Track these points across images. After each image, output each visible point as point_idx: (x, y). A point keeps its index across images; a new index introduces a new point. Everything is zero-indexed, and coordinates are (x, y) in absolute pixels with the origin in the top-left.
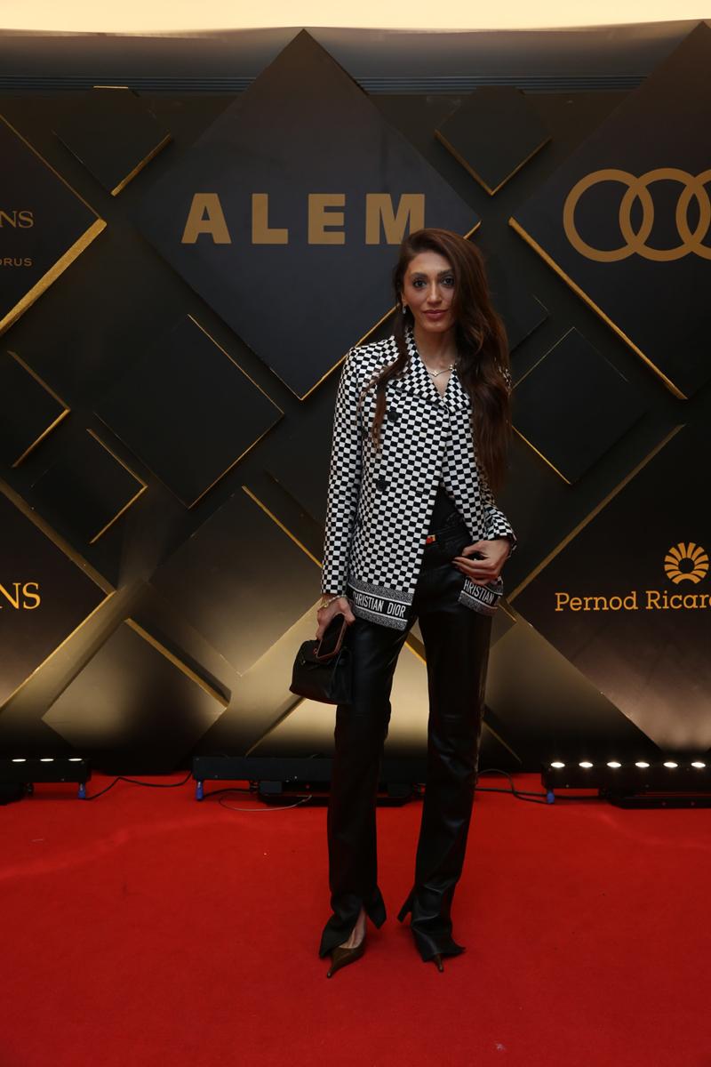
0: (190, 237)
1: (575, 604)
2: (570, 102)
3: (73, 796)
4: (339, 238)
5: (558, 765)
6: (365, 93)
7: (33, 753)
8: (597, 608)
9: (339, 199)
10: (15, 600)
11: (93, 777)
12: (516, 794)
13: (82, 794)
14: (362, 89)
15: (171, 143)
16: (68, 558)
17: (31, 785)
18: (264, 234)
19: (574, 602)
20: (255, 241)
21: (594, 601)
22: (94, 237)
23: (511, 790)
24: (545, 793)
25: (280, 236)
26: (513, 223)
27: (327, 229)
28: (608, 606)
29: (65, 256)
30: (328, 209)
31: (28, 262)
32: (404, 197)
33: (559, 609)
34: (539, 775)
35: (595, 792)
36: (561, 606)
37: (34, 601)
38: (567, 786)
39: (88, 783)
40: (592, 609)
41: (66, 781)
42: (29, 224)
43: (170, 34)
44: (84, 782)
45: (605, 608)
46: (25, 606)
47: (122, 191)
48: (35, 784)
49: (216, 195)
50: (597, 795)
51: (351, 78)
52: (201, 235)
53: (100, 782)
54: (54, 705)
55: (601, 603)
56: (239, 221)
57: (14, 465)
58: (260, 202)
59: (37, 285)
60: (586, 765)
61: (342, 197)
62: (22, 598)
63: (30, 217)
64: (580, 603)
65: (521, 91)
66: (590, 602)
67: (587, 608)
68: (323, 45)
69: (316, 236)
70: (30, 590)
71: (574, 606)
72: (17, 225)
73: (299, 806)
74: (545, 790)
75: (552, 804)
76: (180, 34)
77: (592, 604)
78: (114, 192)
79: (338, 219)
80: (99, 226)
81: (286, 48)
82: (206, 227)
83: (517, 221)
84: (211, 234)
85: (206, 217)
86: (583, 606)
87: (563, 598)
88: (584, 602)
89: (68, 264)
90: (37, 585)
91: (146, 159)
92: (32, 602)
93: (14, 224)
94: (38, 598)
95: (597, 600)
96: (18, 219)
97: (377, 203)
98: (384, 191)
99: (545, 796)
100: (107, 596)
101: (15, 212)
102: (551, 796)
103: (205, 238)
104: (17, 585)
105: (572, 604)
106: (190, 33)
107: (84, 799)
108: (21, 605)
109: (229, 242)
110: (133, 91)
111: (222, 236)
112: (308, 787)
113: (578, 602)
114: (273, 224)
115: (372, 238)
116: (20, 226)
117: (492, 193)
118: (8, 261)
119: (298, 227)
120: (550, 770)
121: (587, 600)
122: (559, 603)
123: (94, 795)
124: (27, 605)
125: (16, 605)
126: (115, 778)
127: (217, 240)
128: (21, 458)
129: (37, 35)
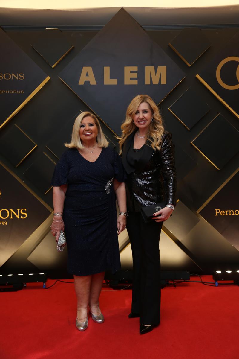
0: (81, 82)
1: (222, 213)
2: (217, 33)
3: (41, 287)
4: (135, 82)
5: (219, 272)
6: (145, 31)
7: (26, 272)
8: (230, 214)
9: (135, 68)
10: (18, 215)
11: (48, 280)
12: (203, 283)
13: (44, 287)
14: (144, 29)
15: (73, 48)
16: (38, 200)
17: (25, 284)
18: (108, 81)
19: (222, 212)
20: (105, 84)
21: (229, 212)
22: (45, 83)
23: (201, 281)
24: (214, 282)
25: (114, 82)
26: (198, 76)
27: (131, 79)
28: (234, 213)
29: (36, 90)
30: (132, 72)
31: (22, 92)
32: (159, 67)
33: (216, 215)
34: (212, 276)
35: (232, 282)
36: (217, 214)
37: (25, 215)
38: (223, 280)
39: (46, 283)
40: (228, 215)
41: (38, 282)
42: (23, 78)
43: (74, 10)
44: (45, 282)
45: (233, 214)
46: (21, 217)
47: (56, 66)
48: (27, 283)
49: (91, 68)
50: (233, 282)
51: (140, 25)
52: (85, 81)
53: (50, 282)
54: (32, 254)
55: (232, 213)
56: (99, 76)
57: (17, 166)
58: (107, 70)
59: (26, 100)
60: (229, 272)
61: (137, 67)
62: (20, 214)
63: (22, 75)
64: (224, 213)
65: (200, 29)
66: (228, 212)
67: (226, 215)
68: (129, 13)
69: (127, 81)
70: (24, 211)
71: (222, 214)
72: (18, 78)
73: (125, 289)
74: (214, 281)
75: (217, 286)
76: (77, 9)
77: (228, 213)
78: (53, 67)
79: (135, 75)
80: (48, 78)
81: (116, 14)
82: (87, 79)
83: (199, 76)
84: (89, 82)
85: (87, 75)
86: (225, 214)
87: (218, 211)
88: (225, 212)
89: (36, 93)
90: (26, 210)
91: (65, 54)
92: (24, 216)
93: (17, 78)
94: (26, 214)
95: (230, 211)
96: (19, 77)
97: (149, 70)
98: (152, 65)
99: (214, 283)
100: (51, 213)
101: (17, 74)
102: (217, 284)
103: (87, 83)
104: (18, 210)
105: (221, 213)
106: (81, 9)
107: (45, 288)
108: (20, 217)
109: (96, 84)
110: (60, 30)
111: (93, 82)
112: (127, 282)
113: (223, 212)
114: (112, 77)
115: (147, 82)
116: (19, 79)
117: (190, 66)
118: (15, 92)
119: (121, 79)
120: (216, 274)
121: (226, 211)
122: (216, 213)
123: (49, 287)
124: (22, 217)
125: (18, 217)
126: (56, 280)
127: (91, 83)
128: (19, 163)
129: (24, 10)
